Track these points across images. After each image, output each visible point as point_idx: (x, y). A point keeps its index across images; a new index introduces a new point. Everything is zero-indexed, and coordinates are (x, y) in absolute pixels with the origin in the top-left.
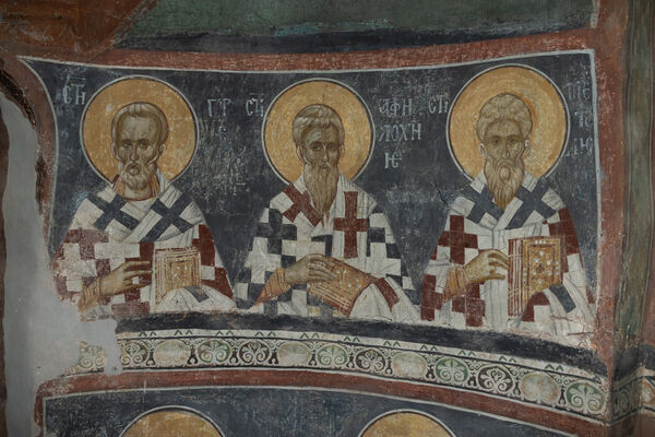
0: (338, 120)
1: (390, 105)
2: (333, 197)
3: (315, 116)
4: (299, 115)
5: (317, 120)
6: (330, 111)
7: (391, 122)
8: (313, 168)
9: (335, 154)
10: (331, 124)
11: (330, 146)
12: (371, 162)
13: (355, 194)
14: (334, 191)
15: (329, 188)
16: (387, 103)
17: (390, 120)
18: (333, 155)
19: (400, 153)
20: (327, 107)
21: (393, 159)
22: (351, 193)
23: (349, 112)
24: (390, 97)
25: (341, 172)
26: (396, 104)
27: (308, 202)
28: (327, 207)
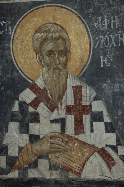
0: (65, 34)
1: (102, 21)
2: (64, 90)
3: (48, 31)
4: (37, 32)
5: (50, 35)
6: (59, 28)
7: (103, 33)
8: (49, 69)
9: (64, 59)
10: (60, 37)
11: (60, 53)
12: (91, 63)
13: (80, 88)
14: (65, 86)
15: (61, 84)
16: (100, 20)
17: (103, 31)
18: (63, 59)
19: (111, 56)
20: (57, 25)
21: (106, 60)
22: (77, 87)
23: (73, 27)
24: (102, 15)
25: (69, 71)
26: (106, 20)
27: (47, 94)
28: (60, 98)
